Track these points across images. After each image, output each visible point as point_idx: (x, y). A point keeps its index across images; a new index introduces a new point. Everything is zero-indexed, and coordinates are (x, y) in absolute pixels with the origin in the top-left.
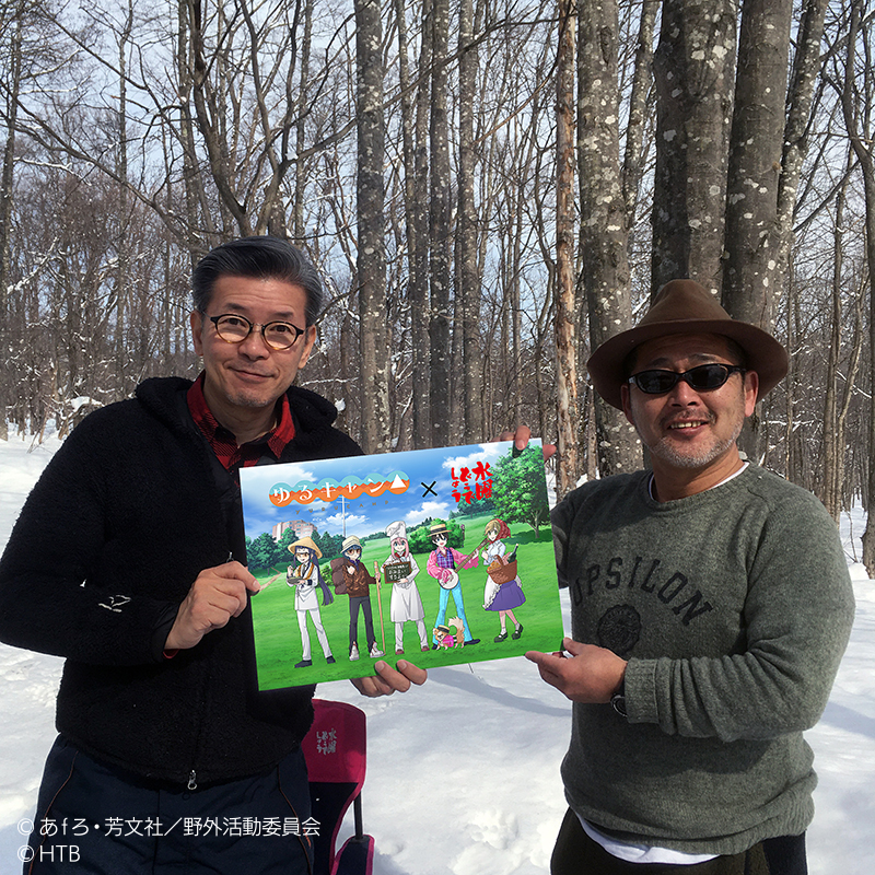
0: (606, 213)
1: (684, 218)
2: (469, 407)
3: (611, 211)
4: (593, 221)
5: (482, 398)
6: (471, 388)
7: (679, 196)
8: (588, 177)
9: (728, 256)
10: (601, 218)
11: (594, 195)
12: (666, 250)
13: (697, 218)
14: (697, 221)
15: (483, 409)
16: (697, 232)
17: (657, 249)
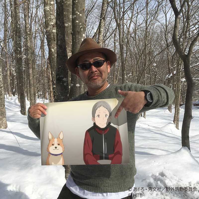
0: (52, 27)
1: (63, 23)
2: (30, 80)
3: (53, 27)
4: (49, 29)
5: (33, 78)
6: (30, 76)
7: (62, 17)
8: (47, 17)
9: (73, 32)
10: (51, 28)
11: (49, 22)
12: (59, 32)
13: (67, 23)
14: (67, 24)
15: (34, 81)
16: (67, 27)
17: (57, 32)
